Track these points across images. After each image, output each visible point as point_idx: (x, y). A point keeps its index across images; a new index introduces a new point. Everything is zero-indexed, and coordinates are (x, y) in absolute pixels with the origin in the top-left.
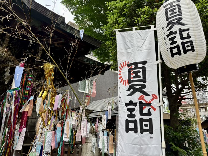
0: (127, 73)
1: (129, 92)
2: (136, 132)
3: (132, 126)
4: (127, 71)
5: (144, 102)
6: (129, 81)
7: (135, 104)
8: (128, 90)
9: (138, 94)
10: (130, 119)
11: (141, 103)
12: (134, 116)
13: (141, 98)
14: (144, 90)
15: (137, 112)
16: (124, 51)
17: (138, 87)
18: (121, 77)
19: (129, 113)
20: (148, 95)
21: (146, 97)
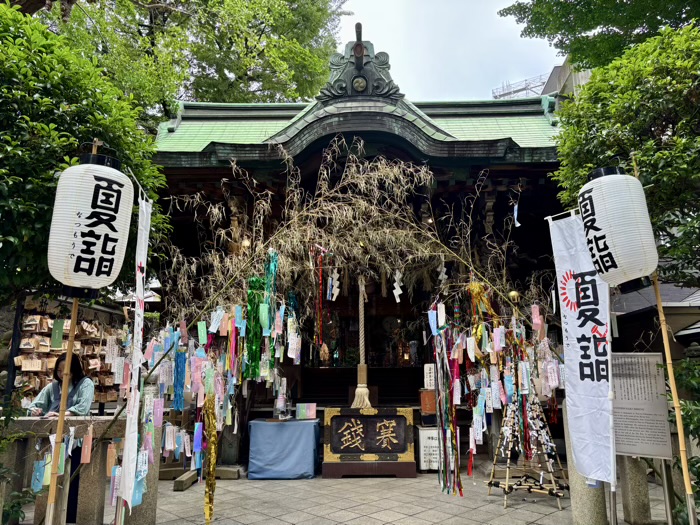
0: (574, 290)
1: (580, 322)
2: (593, 380)
3: (587, 371)
4: (574, 287)
5: (598, 336)
6: (579, 305)
7: (588, 340)
8: (579, 318)
9: (590, 324)
10: (585, 361)
11: (594, 337)
12: (588, 357)
13: (594, 330)
14: (597, 317)
15: (591, 352)
16: (565, 253)
17: (588, 314)
18: (566, 298)
19: (583, 353)
20: (602, 324)
21: (600, 328)
